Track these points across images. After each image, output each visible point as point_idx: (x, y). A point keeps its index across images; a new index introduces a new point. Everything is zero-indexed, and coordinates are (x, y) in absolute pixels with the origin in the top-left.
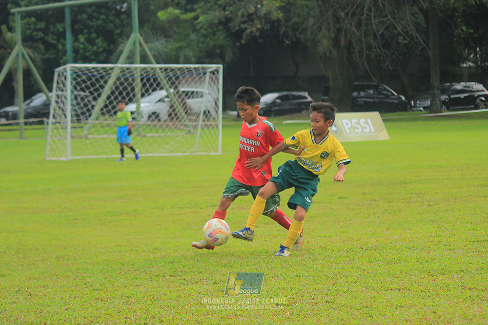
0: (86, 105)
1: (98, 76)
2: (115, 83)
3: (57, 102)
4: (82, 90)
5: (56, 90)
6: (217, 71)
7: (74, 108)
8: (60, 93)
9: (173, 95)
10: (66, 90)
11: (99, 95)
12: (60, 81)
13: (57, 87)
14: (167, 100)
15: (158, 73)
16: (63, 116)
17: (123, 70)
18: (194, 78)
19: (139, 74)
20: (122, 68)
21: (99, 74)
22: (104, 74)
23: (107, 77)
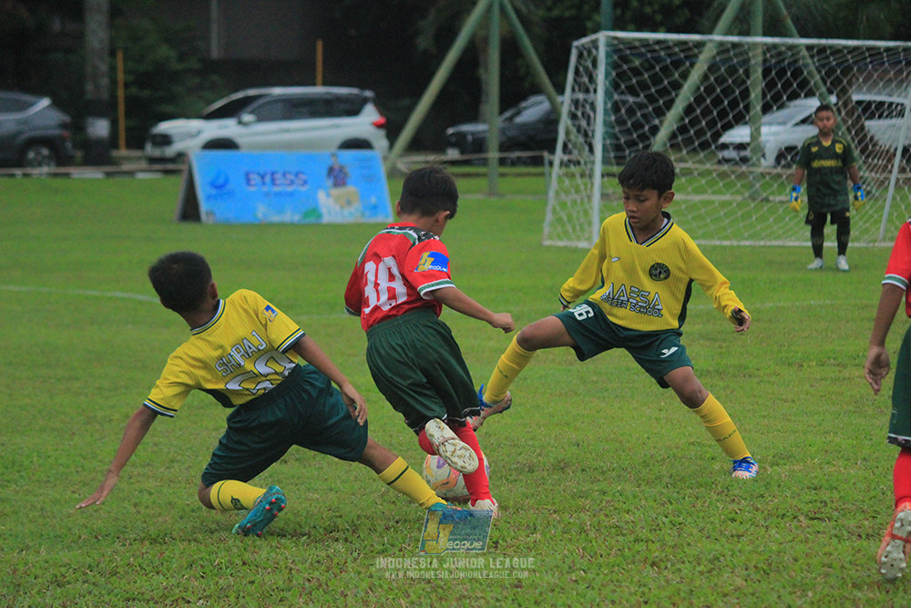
0: (637, 126)
1: (669, 61)
2: (705, 77)
3: (573, 117)
5: (573, 90)
8: (581, 96)
10: (595, 91)
11: (669, 105)
12: (581, 69)
13: (575, 80)
15: (804, 58)
16: (587, 148)
17: (723, 49)
18: (886, 72)
19: (760, 59)
20: (721, 44)
21: (669, 55)
22: (682, 55)
23: (688, 64)
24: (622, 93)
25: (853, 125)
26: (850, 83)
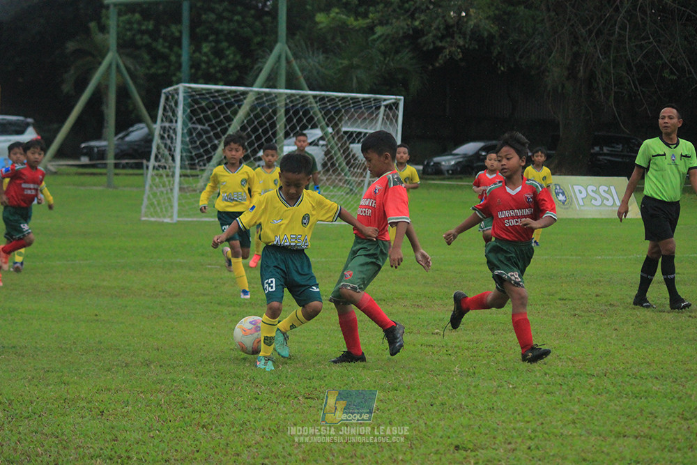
0: (203, 144)
1: (224, 103)
2: (248, 115)
3: (162, 138)
4: (200, 121)
5: (162, 120)
6: (396, 104)
7: (186, 147)
8: (167, 124)
9: (330, 136)
10: (176, 121)
11: (224, 131)
12: (167, 107)
13: (163, 114)
14: (321, 142)
15: (311, 103)
16: (170, 158)
17: (259, 96)
18: (363, 113)
19: (283, 103)
20: (259, 93)
21: (225, 100)
22: (233, 100)
23: (236, 105)
24: (194, 123)
25: (342, 147)
26: (340, 120)
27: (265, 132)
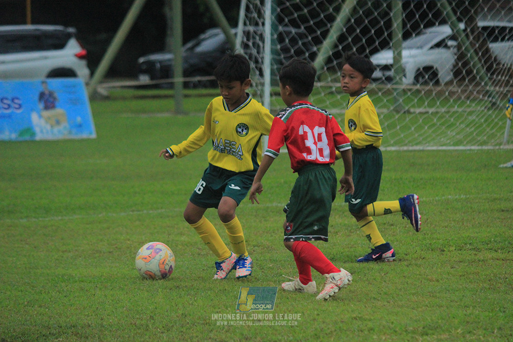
0: (299, 53)
3: (246, 46)
4: (293, 23)
5: (245, 24)
7: (277, 57)
8: (251, 29)
9: (463, 35)
10: (263, 24)
12: (251, 6)
13: (246, 16)
14: (450, 43)
16: (258, 73)
24: (286, 25)
25: (480, 48)
26: (476, 12)
27: (379, 33)
